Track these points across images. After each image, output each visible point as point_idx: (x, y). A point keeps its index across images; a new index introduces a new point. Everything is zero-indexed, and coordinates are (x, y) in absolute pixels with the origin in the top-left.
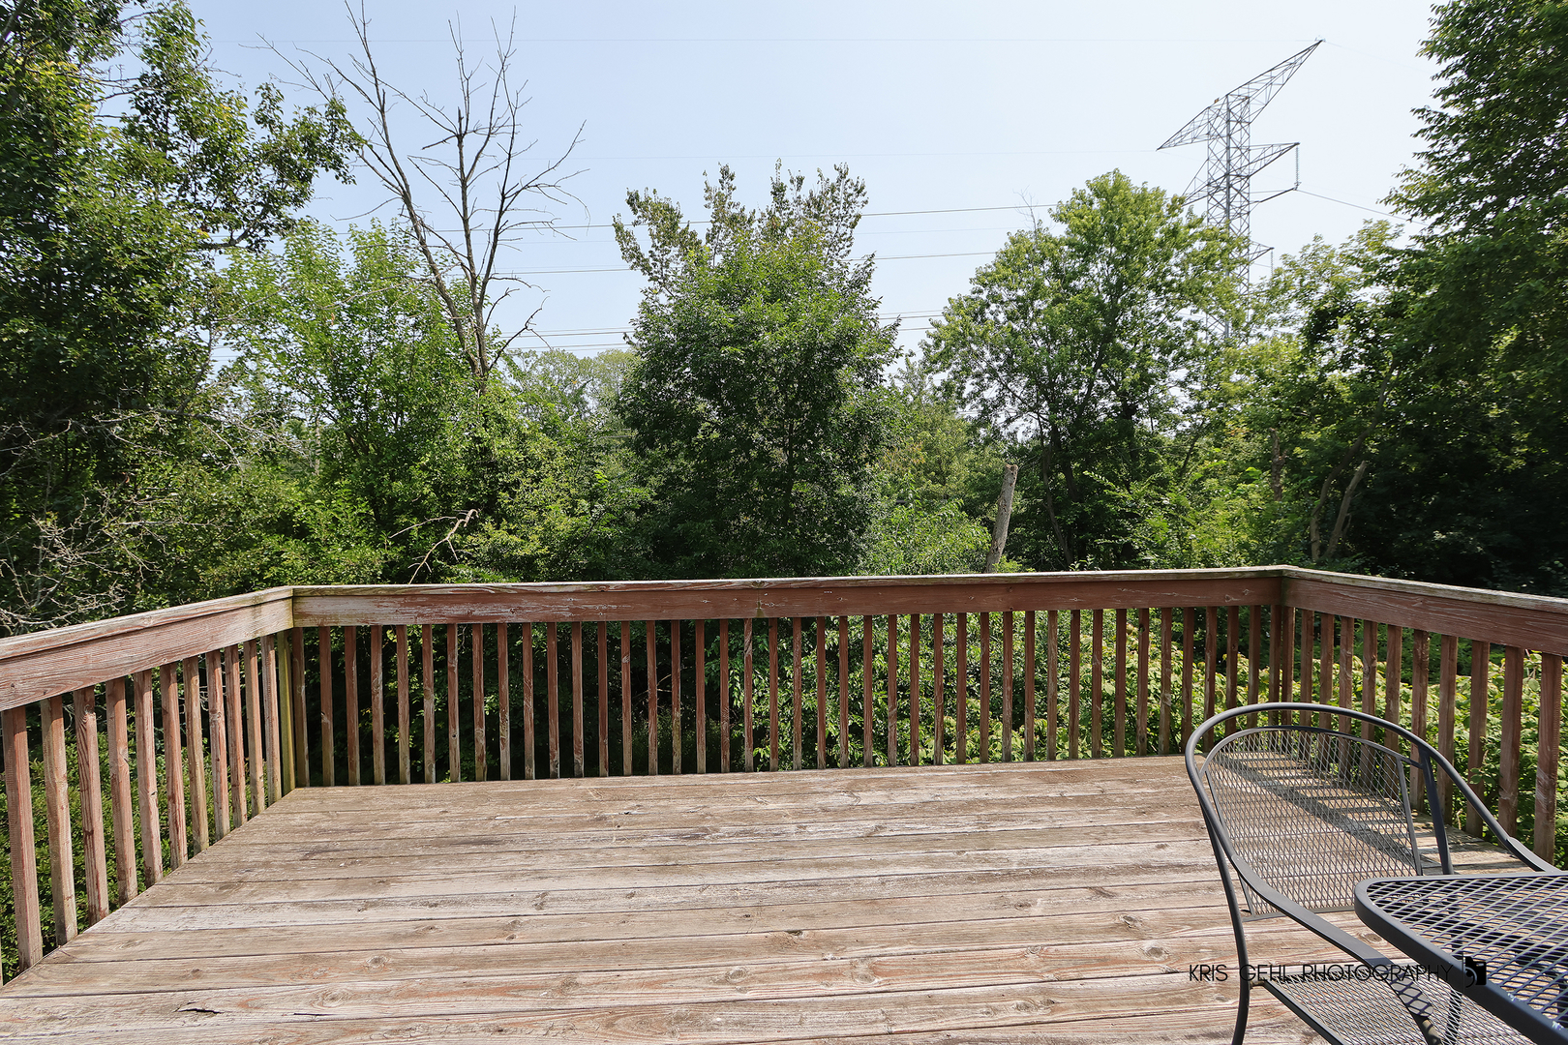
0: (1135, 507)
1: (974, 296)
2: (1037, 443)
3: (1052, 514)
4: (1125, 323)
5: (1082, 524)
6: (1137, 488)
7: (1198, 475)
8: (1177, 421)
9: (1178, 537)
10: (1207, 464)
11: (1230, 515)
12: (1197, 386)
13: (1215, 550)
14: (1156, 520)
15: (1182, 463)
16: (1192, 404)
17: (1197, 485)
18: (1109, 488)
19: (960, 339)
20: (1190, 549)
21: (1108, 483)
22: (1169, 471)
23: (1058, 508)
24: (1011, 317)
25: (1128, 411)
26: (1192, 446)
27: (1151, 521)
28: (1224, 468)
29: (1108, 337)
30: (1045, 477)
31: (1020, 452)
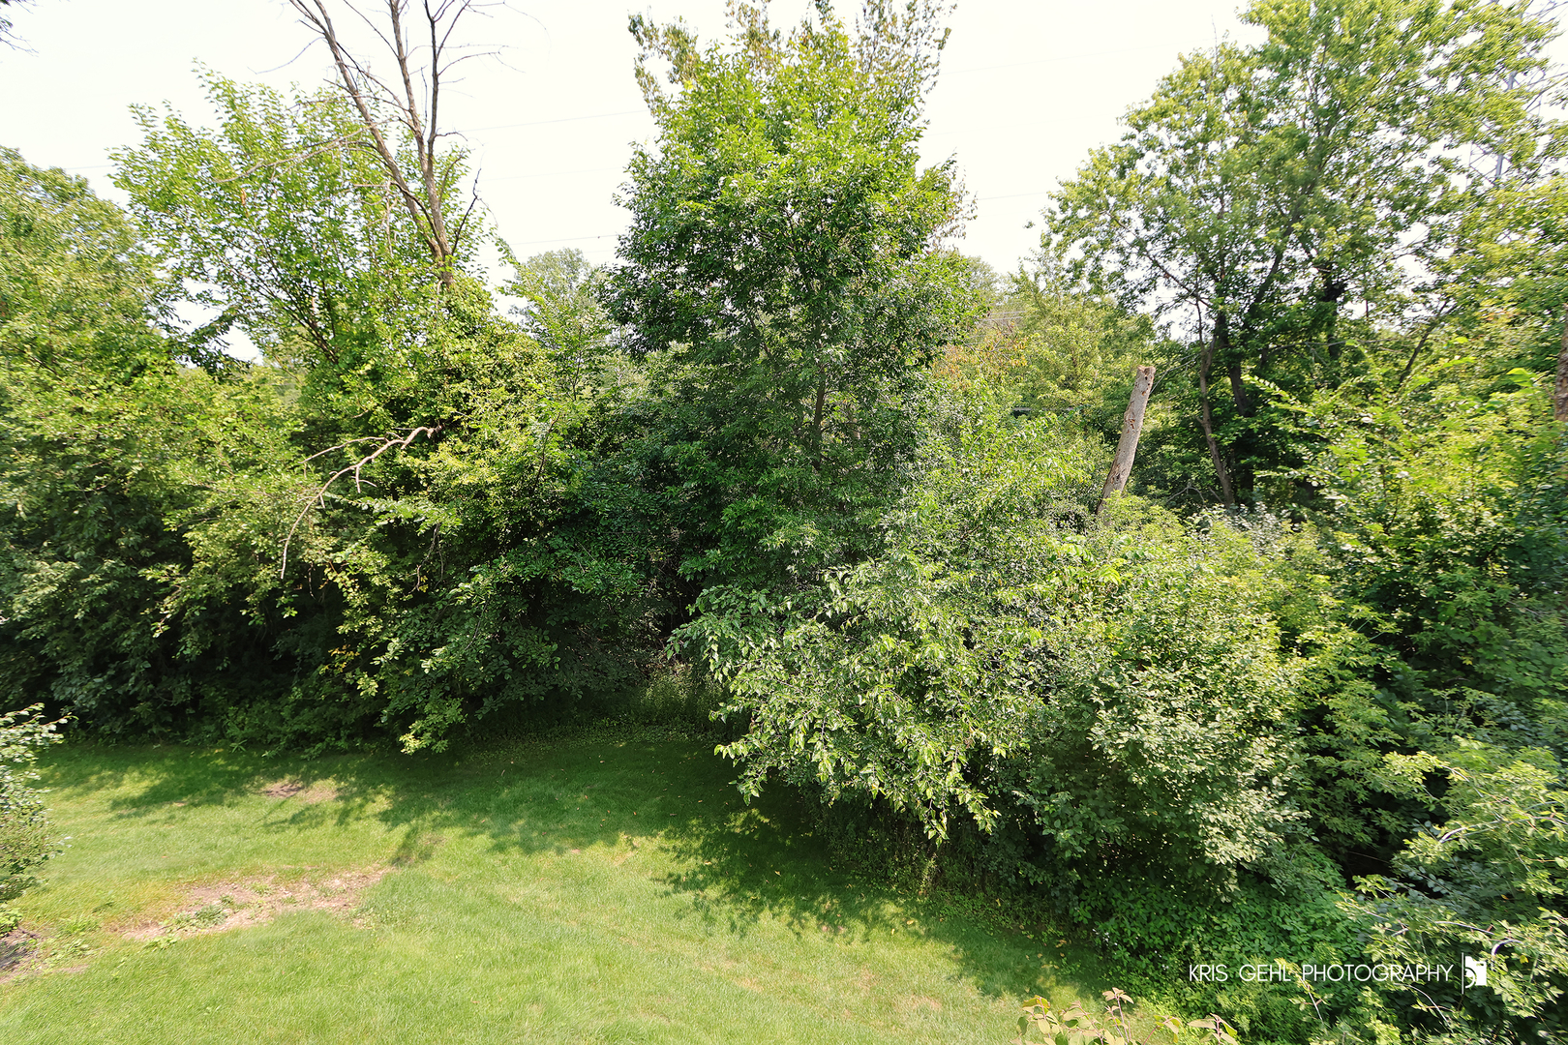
0: (1317, 427)
1: (1122, 144)
2: (1195, 338)
3: (1208, 430)
4: (1339, 167)
5: (1246, 444)
6: (1322, 399)
7: (1424, 380)
8: (1404, 304)
9: (1382, 470)
10: (1443, 362)
11: (1471, 441)
12: (1444, 253)
13: (1439, 495)
14: (1351, 445)
15: (1405, 362)
16: (1430, 279)
17: (1423, 394)
18: (1279, 398)
19: (1091, 197)
20: (1398, 491)
21: (1278, 391)
22: (1376, 373)
23: (1216, 423)
24: (1174, 169)
25: (1333, 292)
26: (1425, 338)
27: (1338, 449)
28: (1470, 368)
29: (1310, 185)
30: (1203, 383)
31: (1171, 350)
